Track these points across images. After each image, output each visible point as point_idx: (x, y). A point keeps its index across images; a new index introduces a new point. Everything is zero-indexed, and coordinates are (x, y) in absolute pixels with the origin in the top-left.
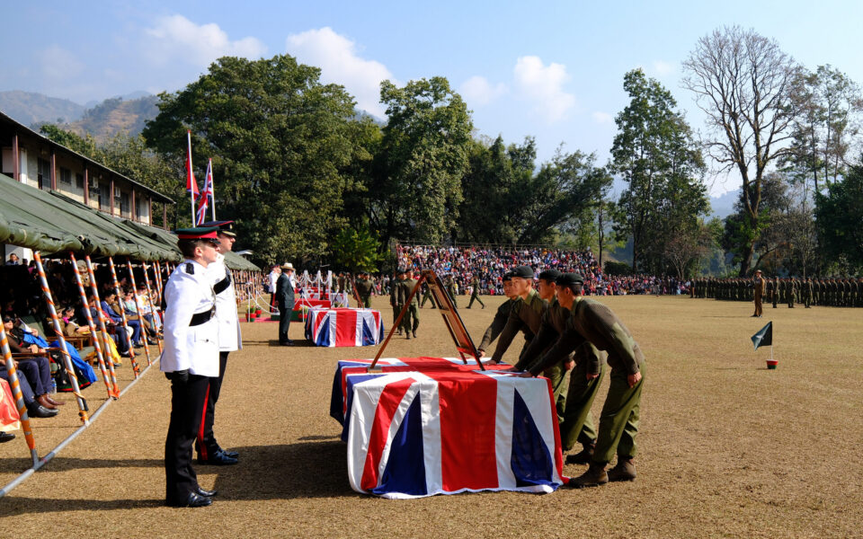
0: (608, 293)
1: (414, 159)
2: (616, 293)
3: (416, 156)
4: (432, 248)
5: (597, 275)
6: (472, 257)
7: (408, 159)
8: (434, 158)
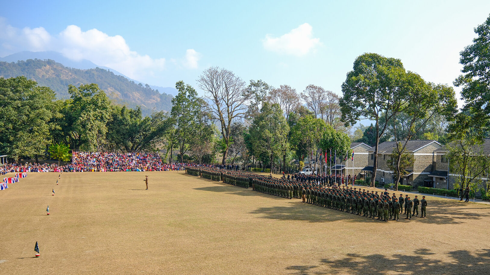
0: (162, 170)
1: (81, 117)
2: (165, 170)
3: (83, 116)
4: (88, 153)
5: (159, 163)
6: (105, 156)
7: (79, 117)
8: (92, 116)
